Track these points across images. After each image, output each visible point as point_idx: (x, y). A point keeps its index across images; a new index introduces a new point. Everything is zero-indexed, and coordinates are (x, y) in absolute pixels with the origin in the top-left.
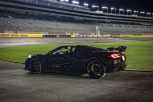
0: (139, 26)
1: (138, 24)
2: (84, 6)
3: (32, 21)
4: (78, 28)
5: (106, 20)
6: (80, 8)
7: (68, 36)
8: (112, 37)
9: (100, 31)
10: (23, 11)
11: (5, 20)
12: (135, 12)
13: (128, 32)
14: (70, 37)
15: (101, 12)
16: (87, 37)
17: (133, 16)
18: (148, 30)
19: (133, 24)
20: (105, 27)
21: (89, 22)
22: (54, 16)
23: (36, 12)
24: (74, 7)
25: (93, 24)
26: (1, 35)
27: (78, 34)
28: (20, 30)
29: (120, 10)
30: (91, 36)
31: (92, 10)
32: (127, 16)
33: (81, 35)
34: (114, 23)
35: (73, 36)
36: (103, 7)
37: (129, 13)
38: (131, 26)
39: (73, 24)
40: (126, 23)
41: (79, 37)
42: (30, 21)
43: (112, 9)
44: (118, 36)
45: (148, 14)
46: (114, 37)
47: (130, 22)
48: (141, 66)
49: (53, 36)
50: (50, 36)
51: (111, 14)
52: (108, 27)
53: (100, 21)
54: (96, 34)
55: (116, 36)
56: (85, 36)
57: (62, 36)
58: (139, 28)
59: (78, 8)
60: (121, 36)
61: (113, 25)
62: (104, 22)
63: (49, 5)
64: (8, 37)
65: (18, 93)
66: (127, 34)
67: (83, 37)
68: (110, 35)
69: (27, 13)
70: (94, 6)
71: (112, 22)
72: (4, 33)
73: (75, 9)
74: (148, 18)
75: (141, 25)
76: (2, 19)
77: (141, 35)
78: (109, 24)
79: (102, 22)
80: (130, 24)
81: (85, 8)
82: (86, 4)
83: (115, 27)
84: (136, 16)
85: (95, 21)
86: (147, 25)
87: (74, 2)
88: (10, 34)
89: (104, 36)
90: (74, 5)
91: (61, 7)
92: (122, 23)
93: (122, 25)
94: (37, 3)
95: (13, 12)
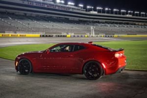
0: (133, 26)
1: (132, 24)
2: (79, 7)
3: (30, 22)
4: (73, 29)
5: (100, 21)
6: (75, 9)
7: (64, 36)
8: (106, 37)
9: (95, 31)
10: (22, 13)
11: (6, 21)
12: (129, 12)
13: (122, 32)
14: (66, 36)
15: (96, 13)
16: (82, 37)
17: (128, 16)
18: (143, 29)
19: (128, 24)
20: (100, 27)
21: (84, 22)
22: (51, 17)
23: (33, 13)
24: (70, 8)
25: (88, 24)
26: (2, 35)
27: (73, 34)
28: (19, 31)
29: (115, 10)
30: (86, 36)
31: (86, 11)
32: (122, 16)
33: (76, 35)
34: (109, 24)
35: (69, 36)
36: (98, 8)
37: (123, 14)
38: (126, 26)
39: (69, 25)
40: (120, 23)
41: (74, 36)
42: (28, 22)
43: (107, 9)
44: (112, 36)
45: (143, 14)
46: (109, 37)
47: (124, 22)
48: (136, 66)
49: (50, 36)
50: (46, 36)
51: (106, 14)
52: (102, 27)
53: (94, 21)
54: (90, 34)
55: (110, 36)
56: (80, 35)
57: (58, 36)
58: (133, 28)
59: (73, 9)
60: (116, 36)
61: (107, 25)
62: (99, 22)
63: (46, 6)
64: (8, 37)
65: (17, 89)
66: (121, 34)
67: (78, 37)
68: (105, 35)
69: (25, 14)
70: (88, 7)
71: (106, 22)
72: (4, 33)
73: (71, 10)
74: (143, 18)
75: (135, 24)
76: (3, 20)
77: (136, 34)
78: (103, 24)
79: (96, 22)
80: (125, 24)
81: (80, 8)
82: (81, 5)
83: (109, 27)
84: (131, 16)
85: (90, 22)
86: (141, 25)
87: (69, 3)
88: (10, 34)
89: (98, 36)
90: (70, 6)
91: (57, 8)
92: (117, 23)
93: (116, 25)
94: (35, 4)
95: (13, 14)
